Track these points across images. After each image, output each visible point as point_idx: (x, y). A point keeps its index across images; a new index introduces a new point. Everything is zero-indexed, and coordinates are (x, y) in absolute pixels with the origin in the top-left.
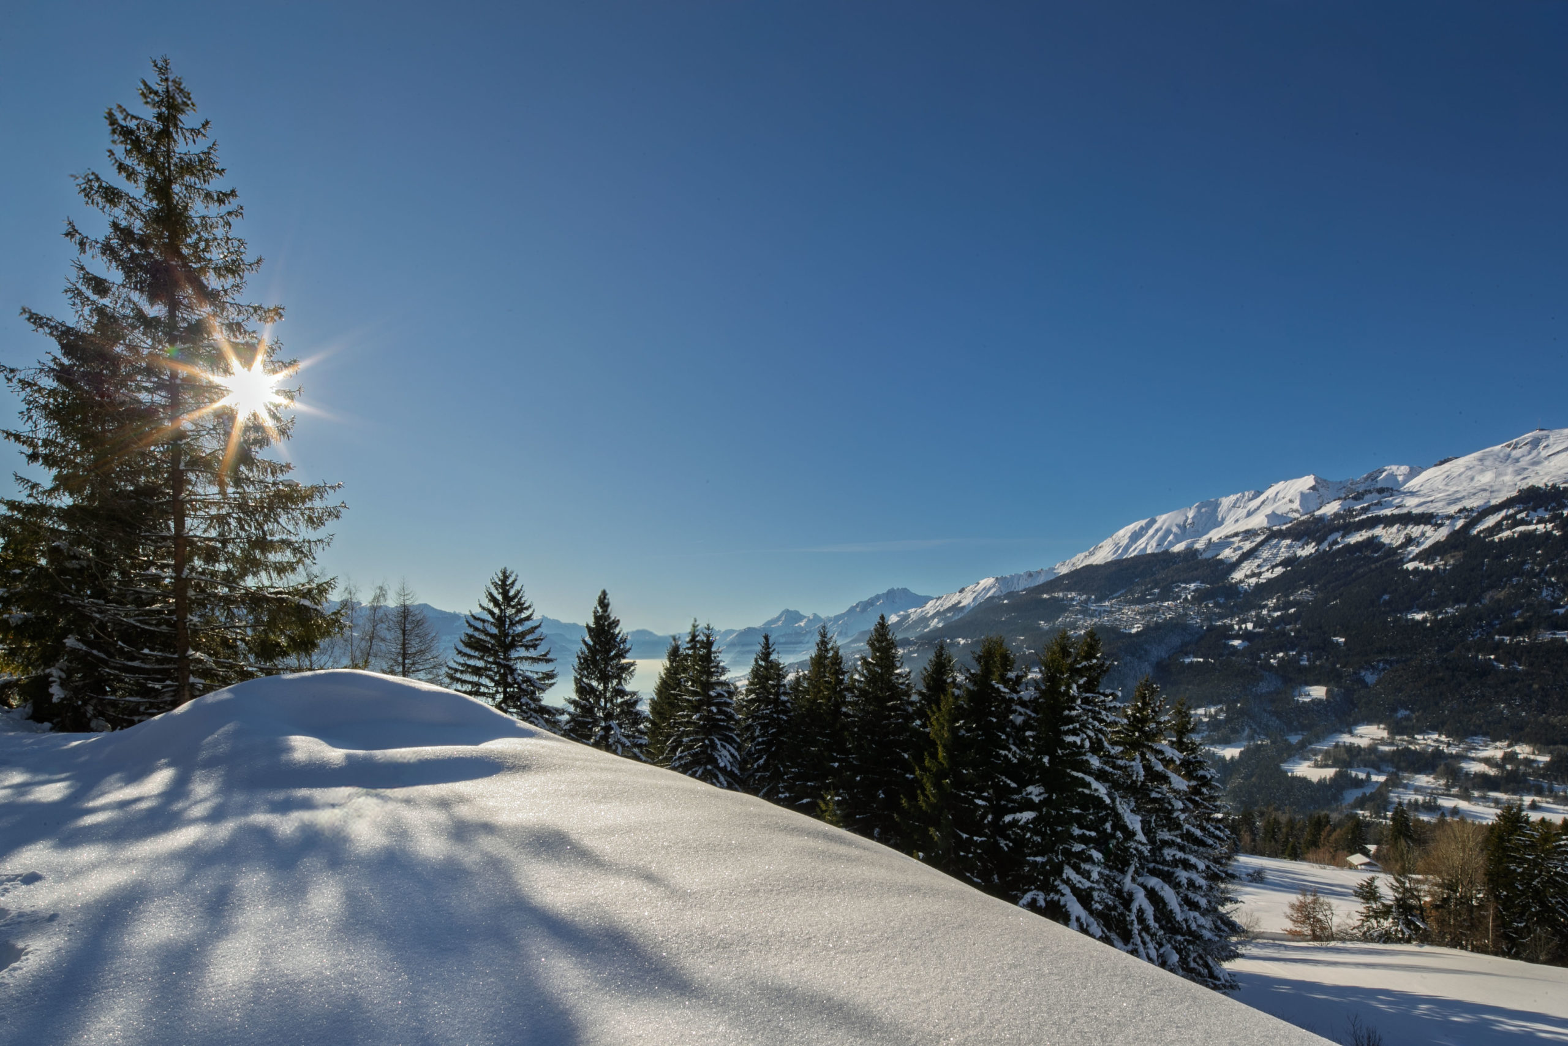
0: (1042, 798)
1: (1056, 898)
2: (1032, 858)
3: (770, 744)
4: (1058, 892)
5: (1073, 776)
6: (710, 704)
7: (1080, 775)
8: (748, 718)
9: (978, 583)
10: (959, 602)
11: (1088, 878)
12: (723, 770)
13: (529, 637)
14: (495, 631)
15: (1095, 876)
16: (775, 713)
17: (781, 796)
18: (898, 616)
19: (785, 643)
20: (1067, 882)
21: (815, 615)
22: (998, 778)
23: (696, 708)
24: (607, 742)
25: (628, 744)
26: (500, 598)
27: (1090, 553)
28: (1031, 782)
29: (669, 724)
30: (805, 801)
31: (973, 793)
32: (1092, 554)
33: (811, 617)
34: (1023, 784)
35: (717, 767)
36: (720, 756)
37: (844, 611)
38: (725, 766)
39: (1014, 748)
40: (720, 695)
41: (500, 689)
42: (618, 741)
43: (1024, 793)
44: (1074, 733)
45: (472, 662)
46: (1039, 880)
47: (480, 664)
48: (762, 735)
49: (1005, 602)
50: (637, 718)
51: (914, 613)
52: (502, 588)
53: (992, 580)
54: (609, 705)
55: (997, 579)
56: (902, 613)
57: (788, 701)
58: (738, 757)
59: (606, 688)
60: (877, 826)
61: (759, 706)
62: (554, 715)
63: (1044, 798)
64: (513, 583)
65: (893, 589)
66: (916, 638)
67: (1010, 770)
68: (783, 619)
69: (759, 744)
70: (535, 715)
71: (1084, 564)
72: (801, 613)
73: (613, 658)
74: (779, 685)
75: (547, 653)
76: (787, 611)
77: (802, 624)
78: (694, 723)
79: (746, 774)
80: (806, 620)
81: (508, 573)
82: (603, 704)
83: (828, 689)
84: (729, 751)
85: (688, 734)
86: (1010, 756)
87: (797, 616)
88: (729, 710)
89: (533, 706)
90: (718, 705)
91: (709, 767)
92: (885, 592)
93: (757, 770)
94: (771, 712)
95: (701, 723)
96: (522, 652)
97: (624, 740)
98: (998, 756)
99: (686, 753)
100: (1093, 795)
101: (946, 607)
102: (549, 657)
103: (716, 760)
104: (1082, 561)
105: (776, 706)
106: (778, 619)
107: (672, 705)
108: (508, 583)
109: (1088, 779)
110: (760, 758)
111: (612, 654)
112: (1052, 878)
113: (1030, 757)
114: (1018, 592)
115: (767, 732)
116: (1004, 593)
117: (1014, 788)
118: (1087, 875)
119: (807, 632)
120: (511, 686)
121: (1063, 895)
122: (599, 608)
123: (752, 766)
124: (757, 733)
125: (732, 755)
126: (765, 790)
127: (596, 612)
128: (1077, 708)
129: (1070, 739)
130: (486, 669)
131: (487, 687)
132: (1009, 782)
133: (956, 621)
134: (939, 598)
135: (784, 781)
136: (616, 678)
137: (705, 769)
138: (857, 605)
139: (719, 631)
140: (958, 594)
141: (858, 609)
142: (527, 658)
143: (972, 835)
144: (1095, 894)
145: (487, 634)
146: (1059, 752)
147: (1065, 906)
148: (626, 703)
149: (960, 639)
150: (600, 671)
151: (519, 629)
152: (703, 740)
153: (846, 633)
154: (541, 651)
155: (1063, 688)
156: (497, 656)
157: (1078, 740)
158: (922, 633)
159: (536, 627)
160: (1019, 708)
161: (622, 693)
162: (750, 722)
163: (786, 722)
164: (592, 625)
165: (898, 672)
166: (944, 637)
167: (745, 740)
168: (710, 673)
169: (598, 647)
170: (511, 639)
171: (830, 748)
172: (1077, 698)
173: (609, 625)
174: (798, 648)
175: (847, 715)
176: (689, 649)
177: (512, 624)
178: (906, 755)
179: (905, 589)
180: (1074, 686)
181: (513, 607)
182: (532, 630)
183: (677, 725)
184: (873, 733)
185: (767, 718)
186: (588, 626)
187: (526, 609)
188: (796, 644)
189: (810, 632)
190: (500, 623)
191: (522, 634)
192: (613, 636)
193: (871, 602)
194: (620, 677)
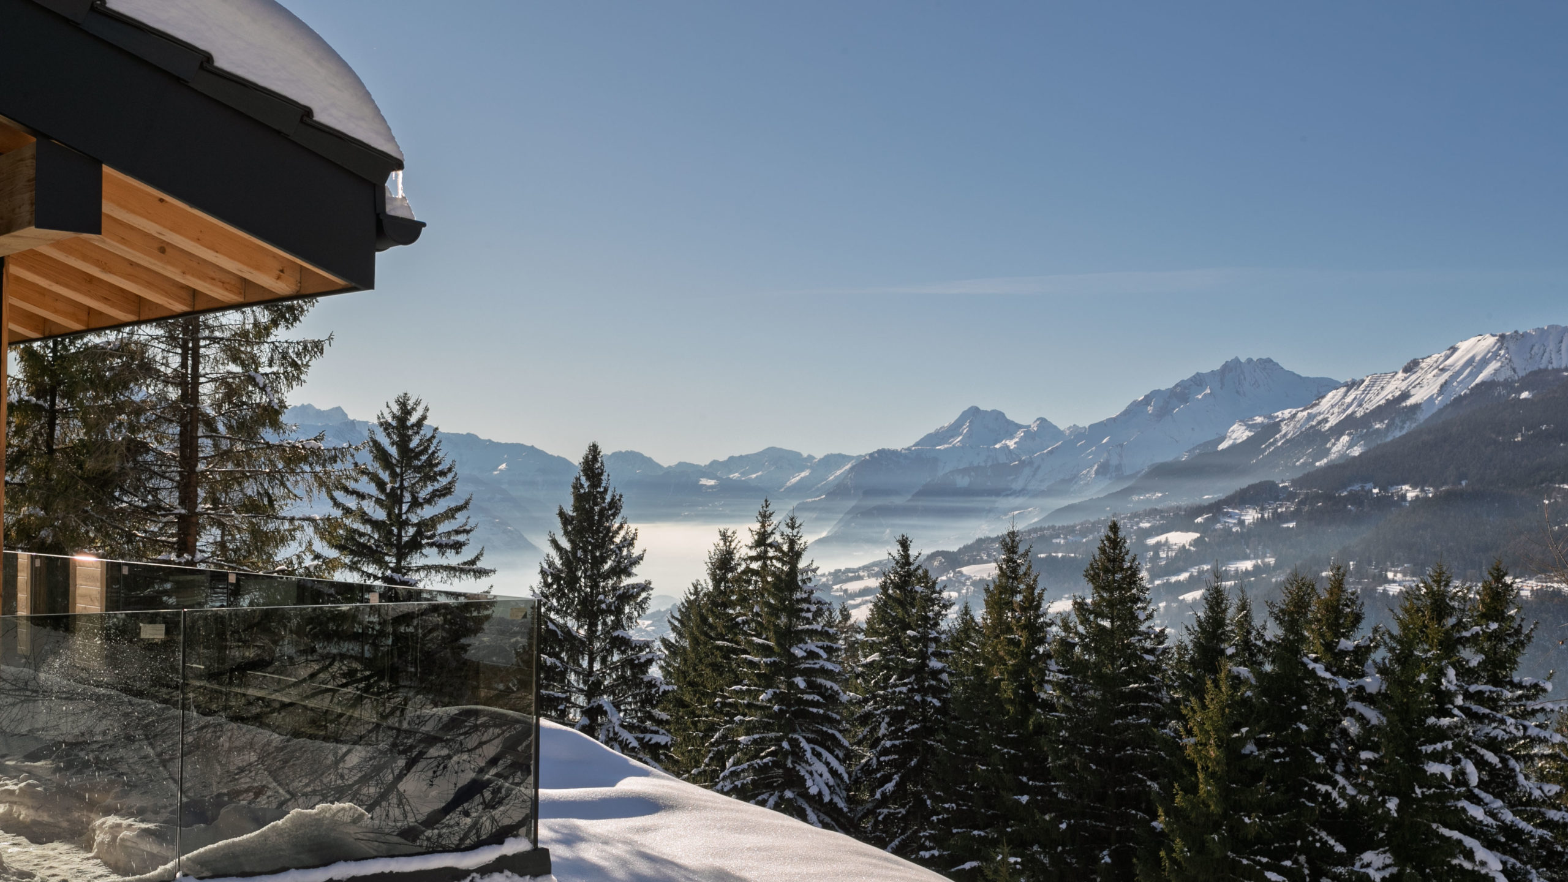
0: (1387, 873)
3: (906, 751)
5: (1443, 836)
6: (792, 672)
7: (1456, 835)
8: (866, 701)
9: (1454, 349)
10: (1405, 395)
12: (816, 801)
13: (443, 527)
14: (380, 514)
16: (918, 691)
17: (926, 854)
18: (1250, 427)
21: (1042, 421)
22: (1314, 835)
23: (766, 680)
25: (635, 744)
26: (393, 451)
28: (1373, 846)
29: (712, 707)
30: (968, 865)
31: (1265, 860)
33: (1033, 427)
34: (1356, 847)
35: (804, 794)
36: (811, 773)
38: (820, 793)
39: (1341, 781)
40: (812, 655)
43: (1358, 864)
44: (1439, 757)
48: (892, 736)
49: (1525, 395)
50: (649, 697)
51: (1290, 419)
52: (400, 435)
53: (1489, 341)
54: (597, 666)
55: (1502, 337)
56: (1259, 420)
57: (942, 671)
58: (846, 776)
59: (592, 632)
61: (887, 676)
63: (1392, 875)
64: (419, 424)
65: (1237, 361)
66: (1294, 482)
67: (1333, 821)
68: (965, 429)
69: (886, 752)
72: (1010, 416)
73: (606, 576)
74: (924, 639)
75: (477, 558)
76: (974, 412)
77: (1011, 444)
78: (762, 708)
79: (858, 807)
80: (1020, 433)
81: (411, 403)
82: (585, 664)
83: (1013, 655)
84: (827, 764)
85: (748, 728)
86: (1335, 795)
87: (1001, 425)
88: (829, 684)
90: (807, 673)
91: (788, 794)
92: (1217, 366)
93: (885, 801)
94: (911, 690)
95: (776, 708)
96: (431, 556)
98: (1313, 794)
99: (745, 765)
100: (1479, 872)
101: (1370, 406)
102: (480, 565)
103: (804, 779)
105: (920, 680)
106: (953, 430)
107: (718, 668)
108: (409, 423)
109: (1469, 842)
110: (887, 779)
111: (606, 567)
113: (1365, 799)
114: (1558, 371)
115: (902, 729)
116: (1522, 373)
117: (1341, 854)
119: (1023, 463)
122: (583, 479)
123: (872, 794)
124: (883, 730)
125: (833, 773)
126: (896, 842)
127: (577, 486)
128: (1456, 711)
129: (1434, 768)
132: (1332, 842)
133: (1396, 442)
134: (1352, 385)
135: (932, 825)
136: (611, 612)
137: (781, 797)
138: (1147, 399)
139: (811, 457)
140: (1401, 375)
141: (1150, 409)
142: (438, 568)
146: (1418, 791)
148: (628, 663)
149: (1406, 487)
150: (584, 601)
151: (427, 512)
152: (778, 741)
153: (1119, 468)
154: (467, 555)
155: (1423, 678)
156: (381, 563)
157: (1448, 771)
158: (1309, 469)
159: (459, 509)
160: (1359, 707)
161: (622, 643)
162: (869, 707)
163: (937, 710)
164: (570, 511)
165: (1143, 628)
166: (1365, 480)
167: (859, 743)
168: (794, 612)
169: (580, 553)
170: (411, 531)
171: (1015, 766)
172: (1455, 694)
173: (602, 512)
174: (1002, 503)
175: (1048, 706)
176: (753, 559)
177: (415, 504)
178: (1155, 786)
179: (1269, 361)
180: (1451, 673)
181: (418, 469)
182: (450, 514)
183: (729, 710)
184: (1096, 743)
185: (901, 702)
186: (562, 514)
187: (443, 474)
188: (997, 493)
189: (1031, 463)
190: (393, 499)
191: (433, 522)
192: (609, 535)
193: (1182, 393)
194: (619, 611)
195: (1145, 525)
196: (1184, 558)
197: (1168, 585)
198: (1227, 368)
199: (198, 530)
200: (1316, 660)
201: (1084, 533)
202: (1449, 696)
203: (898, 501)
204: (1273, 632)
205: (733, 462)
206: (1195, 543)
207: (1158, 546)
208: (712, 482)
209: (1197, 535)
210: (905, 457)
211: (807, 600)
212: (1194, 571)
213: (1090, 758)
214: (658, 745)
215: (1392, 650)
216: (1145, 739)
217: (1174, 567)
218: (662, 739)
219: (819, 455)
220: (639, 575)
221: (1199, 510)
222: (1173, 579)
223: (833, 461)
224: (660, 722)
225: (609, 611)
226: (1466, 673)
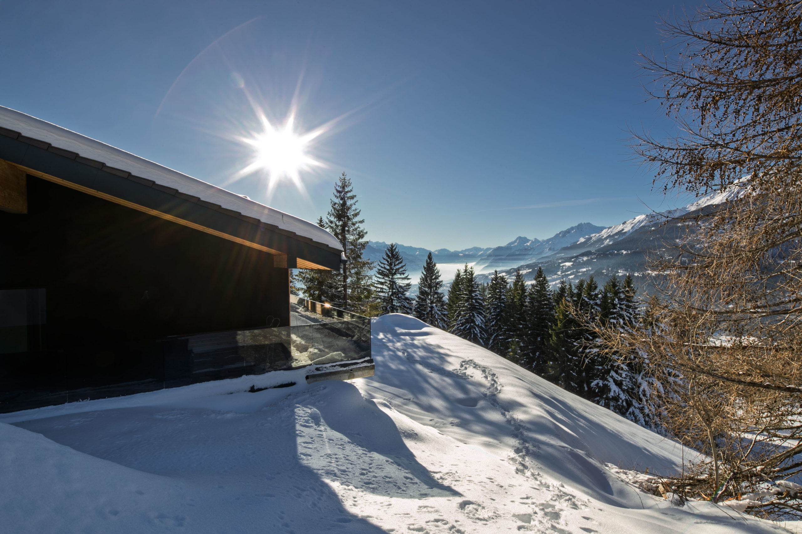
1: (607, 383)
2: (597, 367)
3: (497, 315)
4: (608, 381)
6: (472, 299)
8: (488, 305)
9: (635, 219)
10: (623, 230)
11: (621, 376)
12: (478, 326)
13: (401, 270)
14: (388, 267)
15: (624, 375)
18: (585, 238)
19: (519, 255)
20: (612, 377)
21: (536, 239)
23: (467, 301)
24: (432, 312)
25: (440, 314)
26: (390, 255)
27: (711, 197)
29: (456, 306)
30: (509, 340)
32: (712, 198)
33: (534, 240)
35: (475, 324)
36: (477, 320)
37: (552, 236)
38: (479, 324)
40: (476, 295)
41: (391, 290)
42: (436, 313)
44: (614, 318)
45: (380, 280)
46: (601, 376)
47: (383, 281)
48: (494, 312)
49: (653, 229)
50: (443, 304)
51: (595, 236)
52: (392, 251)
53: (644, 216)
54: (432, 298)
55: (647, 215)
56: (587, 237)
57: (505, 298)
58: (484, 321)
59: (431, 291)
60: (538, 351)
61: (493, 300)
62: (411, 301)
64: (395, 249)
65: (581, 224)
66: (596, 251)
68: (518, 241)
69: (493, 315)
70: (403, 301)
71: (706, 205)
72: (528, 238)
73: (434, 279)
74: (501, 292)
76: (520, 238)
77: (528, 244)
78: (466, 306)
79: (488, 327)
80: (530, 242)
81: (393, 245)
82: (430, 297)
83: (518, 296)
84: (480, 318)
85: (464, 311)
87: (525, 240)
88: (480, 301)
89: (403, 297)
90: (475, 299)
91: (472, 324)
92: (577, 225)
93: (493, 326)
94: (498, 303)
95: (469, 306)
96: (398, 276)
97: (438, 312)
101: (614, 233)
102: (408, 277)
103: (475, 321)
104: (706, 202)
105: (499, 300)
106: (515, 241)
107: (457, 298)
108: (393, 249)
110: (493, 321)
111: (433, 277)
112: (606, 375)
114: (661, 222)
115: (496, 311)
116: (652, 223)
118: (621, 375)
119: (531, 248)
120: (394, 289)
121: (609, 382)
124: (492, 311)
125: (482, 320)
127: (427, 261)
128: (618, 308)
130: (385, 282)
131: (386, 289)
132: (589, 336)
133: (621, 240)
134: (609, 228)
138: (560, 233)
139: (483, 249)
140: (622, 225)
141: (561, 235)
142: (400, 278)
143: (573, 356)
144: (624, 383)
145: (385, 268)
147: (609, 386)
148: (438, 297)
149: (623, 251)
150: (429, 285)
151: (397, 267)
152: (470, 313)
153: (553, 249)
154: (405, 275)
155: (609, 301)
156: (389, 278)
157: (615, 321)
158: (599, 248)
159: (404, 266)
160: (596, 307)
161: (437, 293)
162: (489, 306)
163: (503, 307)
164: (426, 266)
165: (547, 290)
166: (613, 250)
167: (487, 314)
168: (472, 286)
169: (428, 275)
170: (394, 271)
171: (519, 319)
172: (617, 304)
173: (432, 266)
174: (526, 257)
175: (526, 306)
176: (464, 275)
177: (395, 265)
178: (550, 324)
179: (589, 223)
180: (617, 300)
181: (395, 258)
182: (402, 267)
183: (459, 307)
184: (537, 314)
185: (495, 305)
186: (424, 267)
187: (400, 259)
188: (525, 255)
189: (533, 248)
190: (390, 265)
191: (399, 269)
192: (434, 271)
193: (568, 231)
194: (436, 287)
195: (560, 261)
196: (569, 268)
197: (565, 275)
198: (579, 225)
199: (347, 278)
200: (586, 297)
201: (545, 263)
202: (616, 305)
203: (503, 257)
204: (575, 291)
205: (466, 250)
206: (572, 265)
207: (563, 266)
208: (462, 255)
209: (572, 263)
210: (504, 248)
211: (475, 284)
212: (572, 271)
213: (535, 318)
214: (445, 314)
215: (602, 295)
216: (547, 314)
217: (567, 270)
218: (446, 313)
219: (485, 248)
220: (440, 279)
221: (573, 258)
222: (567, 273)
223: (488, 249)
224: (445, 309)
225: (434, 287)
226: (620, 299)
